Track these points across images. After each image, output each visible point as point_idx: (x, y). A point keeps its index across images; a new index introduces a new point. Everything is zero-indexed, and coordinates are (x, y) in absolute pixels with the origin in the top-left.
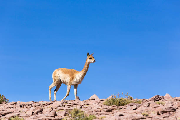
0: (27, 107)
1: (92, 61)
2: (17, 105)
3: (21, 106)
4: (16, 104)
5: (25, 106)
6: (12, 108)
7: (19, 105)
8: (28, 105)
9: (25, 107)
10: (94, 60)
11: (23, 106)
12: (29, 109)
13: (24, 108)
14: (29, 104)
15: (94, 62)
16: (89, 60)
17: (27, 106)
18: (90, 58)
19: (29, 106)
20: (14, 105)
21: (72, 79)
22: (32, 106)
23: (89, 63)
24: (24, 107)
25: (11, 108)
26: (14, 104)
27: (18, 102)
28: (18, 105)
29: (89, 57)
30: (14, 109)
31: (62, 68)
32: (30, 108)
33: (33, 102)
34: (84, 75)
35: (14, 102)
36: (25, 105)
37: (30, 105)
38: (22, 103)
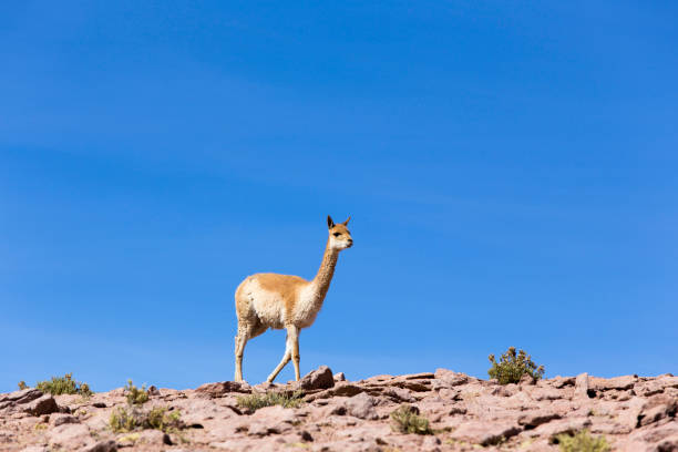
0: (615, 398)
1: (342, 242)
2: (577, 390)
3: (591, 394)
4: (571, 383)
5: (606, 393)
6: (560, 398)
7: (585, 389)
8: (619, 389)
9: (608, 397)
10: (350, 240)
11: (599, 393)
12: (623, 404)
13: (601, 400)
14: (624, 386)
15: (349, 246)
16: (333, 242)
17: (614, 392)
18: (337, 235)
19: (623, 394)
20: (567, 388)
21: (291, 304)
22: (634, 393)
23: (337, 250)
24: (602, 396)
25: (554, 399)
26: (565, 384)
27: (581, 379)
28: (582, 389)
29: (333, 231)
30: (567, 402)
31: (262, 274)
32: (626, 399)
33: (636, 376)
34: (323, 291)
35: (566, 379)
36: (607, 389)
37: (626, 389)
38: (596, 382)
